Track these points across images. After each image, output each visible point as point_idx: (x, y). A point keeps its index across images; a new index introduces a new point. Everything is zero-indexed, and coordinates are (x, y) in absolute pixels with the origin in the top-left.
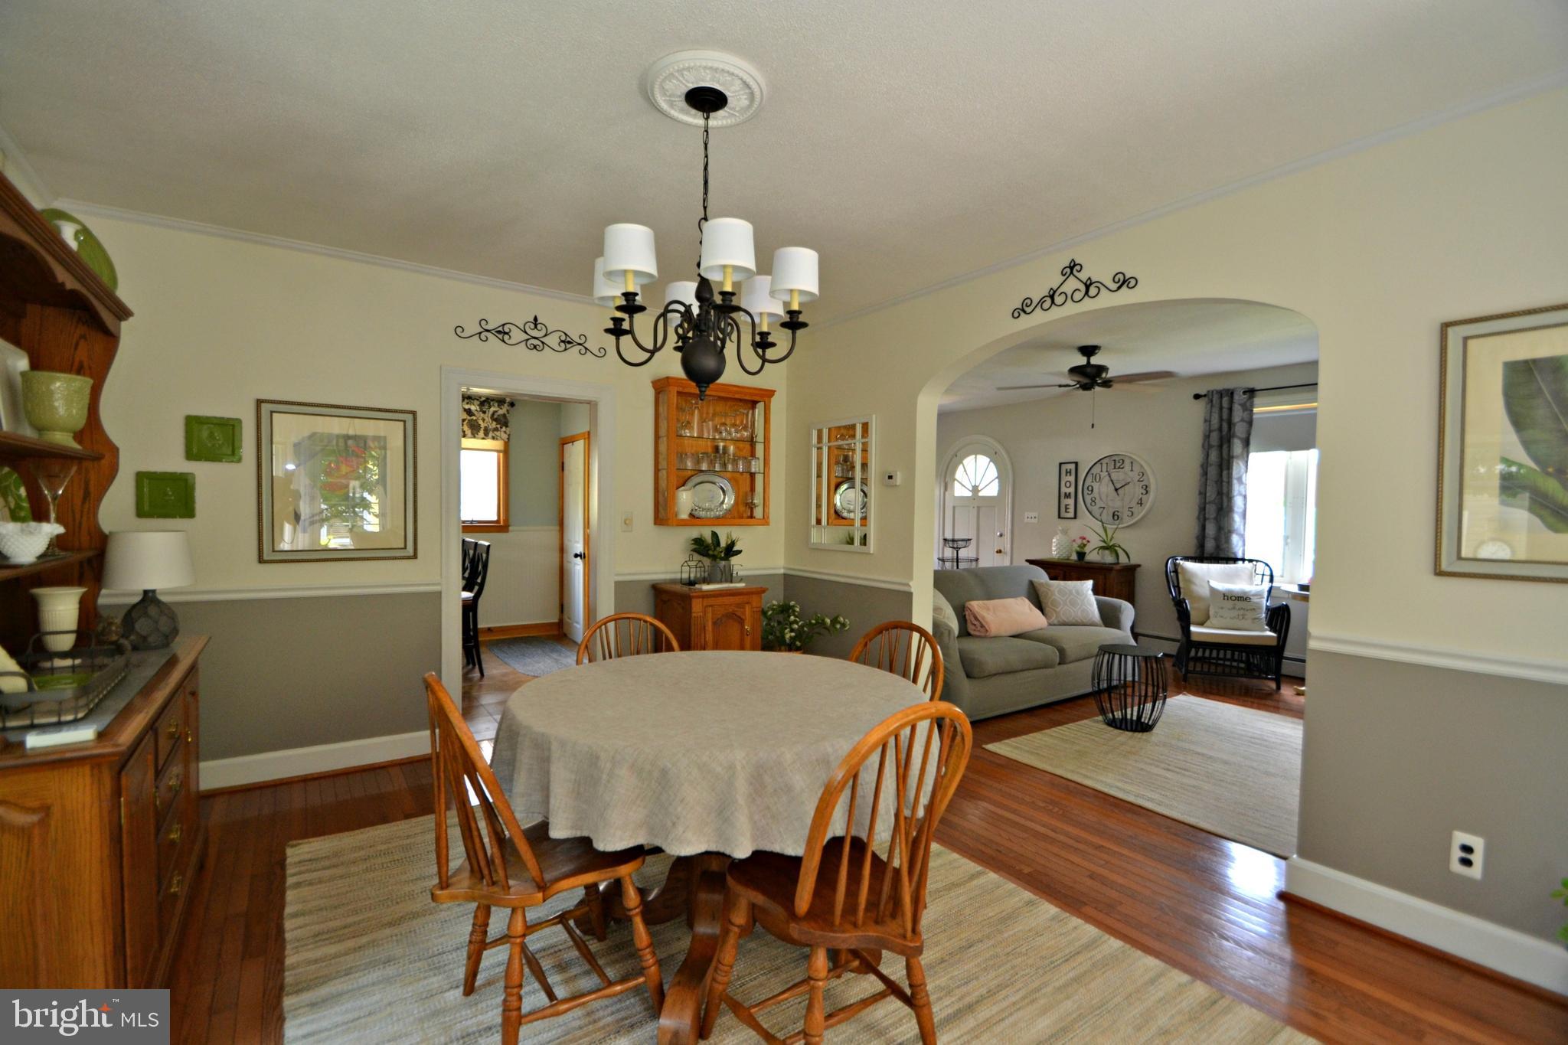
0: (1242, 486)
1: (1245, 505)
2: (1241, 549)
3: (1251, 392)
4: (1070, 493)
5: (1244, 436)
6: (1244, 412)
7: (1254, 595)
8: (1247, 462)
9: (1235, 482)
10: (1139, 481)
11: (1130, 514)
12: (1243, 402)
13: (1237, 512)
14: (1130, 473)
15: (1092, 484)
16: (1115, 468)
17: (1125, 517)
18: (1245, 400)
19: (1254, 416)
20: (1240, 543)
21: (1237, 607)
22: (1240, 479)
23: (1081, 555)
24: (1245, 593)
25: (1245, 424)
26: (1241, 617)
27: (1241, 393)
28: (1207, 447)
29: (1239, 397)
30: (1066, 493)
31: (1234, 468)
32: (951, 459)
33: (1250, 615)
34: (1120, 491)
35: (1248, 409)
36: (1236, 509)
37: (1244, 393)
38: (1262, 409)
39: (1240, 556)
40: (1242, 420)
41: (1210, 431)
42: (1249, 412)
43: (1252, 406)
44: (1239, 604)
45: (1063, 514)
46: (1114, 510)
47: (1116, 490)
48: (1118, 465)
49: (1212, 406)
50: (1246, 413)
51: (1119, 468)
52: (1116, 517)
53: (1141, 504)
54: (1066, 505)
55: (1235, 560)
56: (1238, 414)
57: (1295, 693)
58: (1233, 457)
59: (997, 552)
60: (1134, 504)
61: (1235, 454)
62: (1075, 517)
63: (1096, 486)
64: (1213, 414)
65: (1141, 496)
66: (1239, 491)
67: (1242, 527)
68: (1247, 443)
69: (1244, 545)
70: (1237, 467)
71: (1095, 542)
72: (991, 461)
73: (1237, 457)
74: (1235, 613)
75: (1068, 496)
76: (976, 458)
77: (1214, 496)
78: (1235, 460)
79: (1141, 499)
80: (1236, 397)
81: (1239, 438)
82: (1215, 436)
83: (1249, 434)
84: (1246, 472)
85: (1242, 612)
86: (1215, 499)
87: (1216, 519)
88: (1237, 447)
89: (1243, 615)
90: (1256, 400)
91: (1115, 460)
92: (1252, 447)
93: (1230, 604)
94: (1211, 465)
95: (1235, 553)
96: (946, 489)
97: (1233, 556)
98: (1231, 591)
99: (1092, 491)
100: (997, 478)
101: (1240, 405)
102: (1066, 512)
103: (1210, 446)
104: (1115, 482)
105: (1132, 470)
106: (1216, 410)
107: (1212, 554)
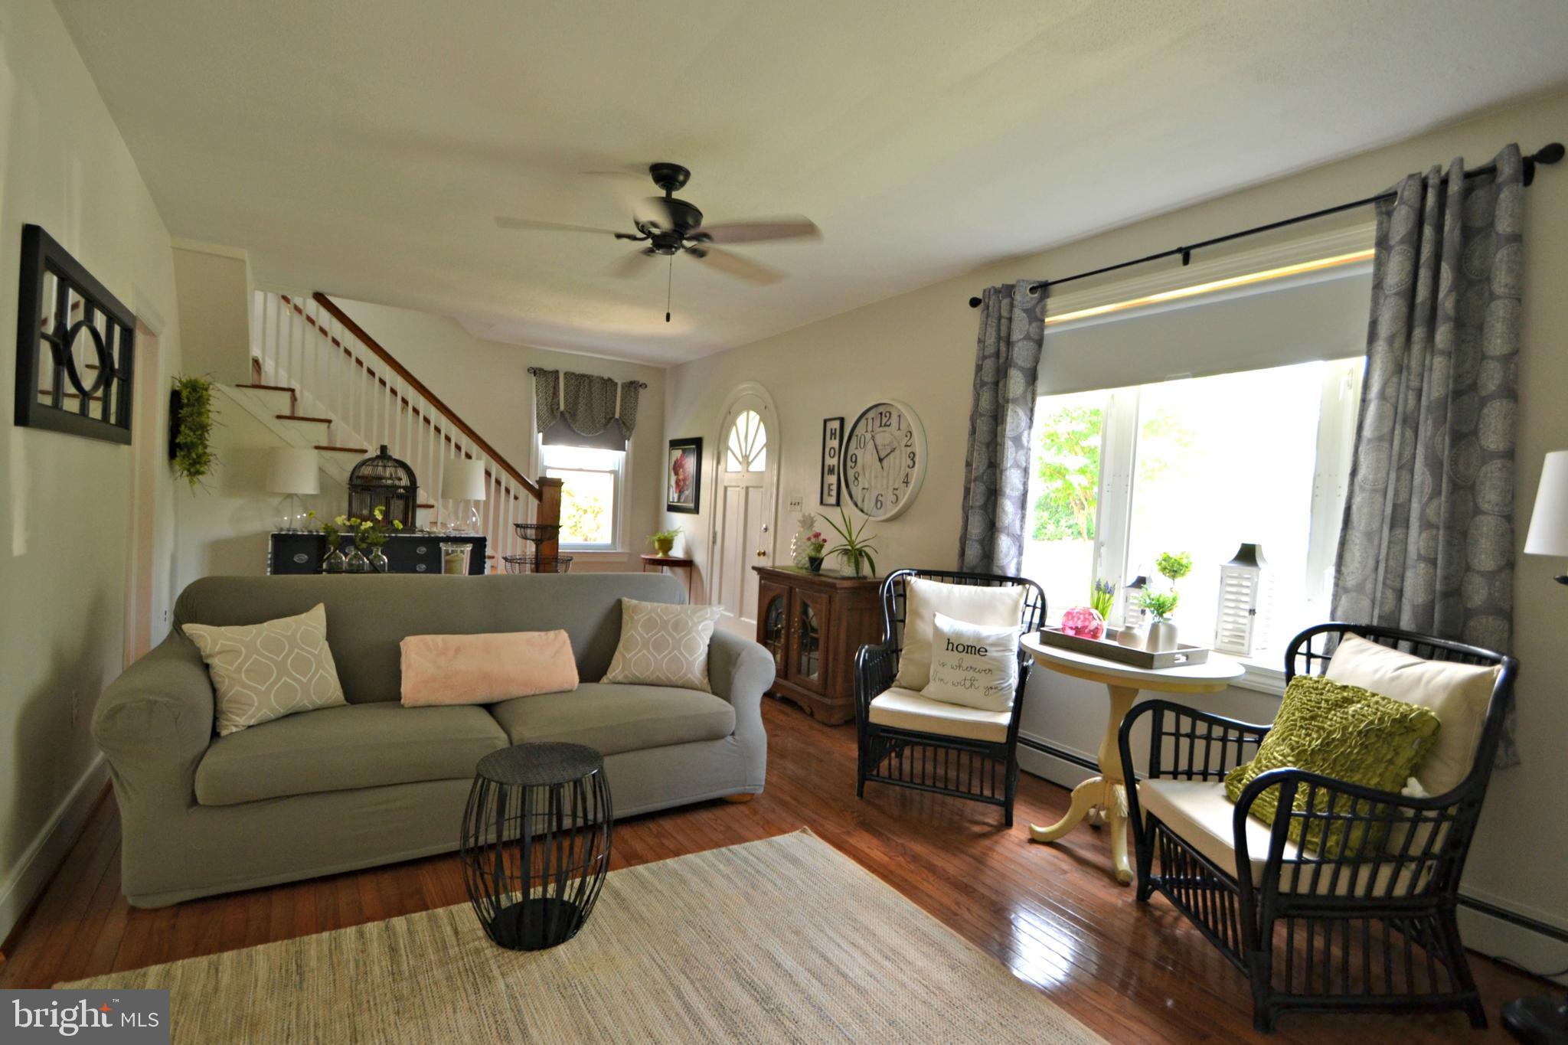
0: (1021, 453)
1: (1025, 484)
2: (1015, 561)
3: (1043, 289)
4: (833, 467)
5: (1028, 365)
6: (1030, 323)
7: (993, 645)
8: (1032, 410)
9: (1009, 445)
10: (906, 446)
11: (894, 498)
12: (1029, 305)
13: (1010, 498)
14: (897, 433)
15: (856, 451)
16: (881, 426)
17: (889, 503)
18: (1034, 302)
19: (1046, 332)
20: (1014, 551)
21: (964, 665)
22: (1017, 440)
23: (815, 562)
24: (979, 638)
25: (1031, 345)
26: (968, 683)
27: (1028, 291)
28: (979, 385)
29: (1024, 297)
30: (829, 467)
31: (1009, 419)
32: (725, 418)
33: (983, 681)
34: (885, 462)
35: (1037, 317)
36: (1008, 491)
37: (1033, 290)
38: (1060, 317)
39: (1011, 572)
40: (1027, 337)
41: (984, 358)
42: (1039, 323)
43: (1044, 312)
44: (969, 659)
45: (826, 499)
46: (877, 494)
47: (881, 460)
48: (884, 421)
49: (987, 316)
50: (1034, 325)
51: (885, 425)
52: (879, 504)
53: (907, 482)
54: (830, 485)
55: (1002, 580)
56: (1021, 326)
57: (1029, 837)
58: (1007, 401)
59: (759, 554)
60: (898, 484)
61: (1011, 396)
62: (838, 504)
63: (859, 453)
64: (989, 329)
65: (907, 470)
66: (1016, 461)
67: (1018, 523)
68: (1032, 377)
69: (1020, 554)
70: (1015, 418)
71: (834, 540)
72: (761, 420)
73: (1015, 401)
74: (960, 675)
75: (831, 471)
76: (748, 415)
77: (982, 469)
78: (1011, 406)
79: (907, 474)
80: (1018, 297)
81: (1022, 369)
82: (989, 364)
83: (1037, 361)
84: (1030, 427)
85: (970, 674)
86: (983, 473)
87: (984, 507)
88: (1016, 383)
89: (973, 680)
90: (1051, 303)
91: (880, 414)
92: (1041, 386)
93: (954, 657)
94: (981, 415)
95: (1002, 568)
96: (718, 463)
97: (998, 572)
98: (959, 635)
99: (855, 462)
100: (765, 445)
101: (1025, 311)
102: (829, 494)
103: (983, 384)
104: (880, 448)
105: (899, 429)
106: (993, 322)
107: (974, 567)
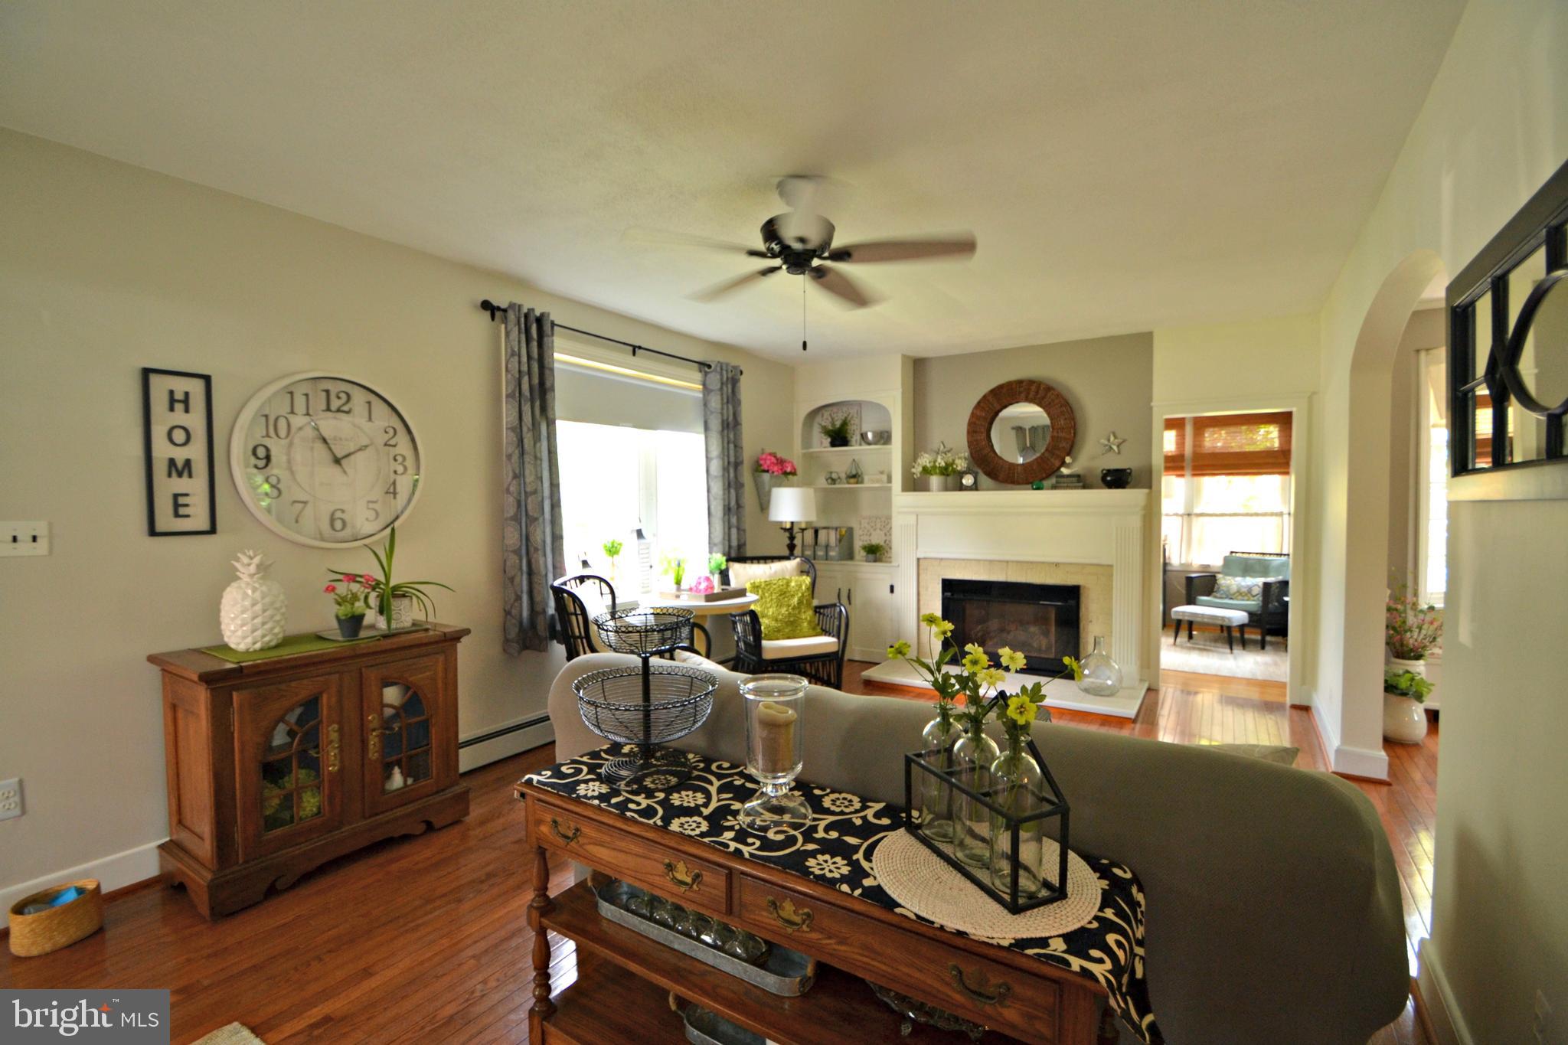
4: (188, 463)
10: (386, 445)
11: (370, 514)
14: (368, 426)
15: (267, 442)
16: (328, 409)
17: (360, 522)
30: (172, 462)
34: (345, 465)
45: (165, 520)
46: (332, 509)
47: (337, 460)
48: (335, 404)
51: (338, 410)
52: (338, 524)
53: (395, 493)
54: (176, 496)
60: (378, 495)
62: (213, 530)
63: (277, 446)
65: (393, 476)
75: (179, 470)
79: (394, 483)
91: (327, 392)
99: (268, 458)
102: (177, 515)
104: (329, 441)
105: (369, 419)
